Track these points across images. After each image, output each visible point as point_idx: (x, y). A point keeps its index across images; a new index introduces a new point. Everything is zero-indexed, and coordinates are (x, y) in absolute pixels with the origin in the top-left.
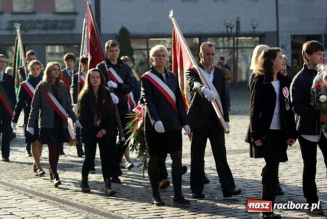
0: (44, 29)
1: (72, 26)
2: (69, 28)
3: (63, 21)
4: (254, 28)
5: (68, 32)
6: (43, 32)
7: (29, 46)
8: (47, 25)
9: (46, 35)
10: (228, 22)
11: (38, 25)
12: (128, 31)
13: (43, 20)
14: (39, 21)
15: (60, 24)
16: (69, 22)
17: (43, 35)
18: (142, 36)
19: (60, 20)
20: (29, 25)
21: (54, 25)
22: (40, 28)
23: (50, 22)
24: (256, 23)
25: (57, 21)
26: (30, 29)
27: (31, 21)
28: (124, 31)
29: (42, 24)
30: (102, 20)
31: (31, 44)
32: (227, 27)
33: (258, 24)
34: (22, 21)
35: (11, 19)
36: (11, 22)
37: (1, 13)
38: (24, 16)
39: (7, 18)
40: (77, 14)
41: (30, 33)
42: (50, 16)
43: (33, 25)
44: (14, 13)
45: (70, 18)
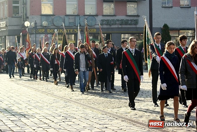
0: (121, 25)
1: (136, 23)
2: (134, 24)
3: (131, 20)
5: (134, 26)
6: (120, 26)
7: (112, 34)
8: (122, 22)
9: (122, 28)
11: (117, 23)
12: (168, 26)
13: (120, 19)
14: (118, 20)
15: (129, 22)
16: (134, 21)
17: (120, 28)
18: (176, 29)
19: (129, 20)
20: (112, 23)
21: (126, 22)
22: (118, 24)
23: (124, 21)
25: (128, 20)
26: (113, 24)
27: (113, 20)
28: (166, 26)
29: (119, 22)
30: (153, 20)
34: (108, 20)
35: (102, 19)
36: (102, 21)
37: (97, 15)
38: (109, 17)
39: (100, 18)
40: (139, 16)
41: (112, 27)
42: (124, 18)
43: (114, 22)
44: (103, 16)
45: (135, 18)
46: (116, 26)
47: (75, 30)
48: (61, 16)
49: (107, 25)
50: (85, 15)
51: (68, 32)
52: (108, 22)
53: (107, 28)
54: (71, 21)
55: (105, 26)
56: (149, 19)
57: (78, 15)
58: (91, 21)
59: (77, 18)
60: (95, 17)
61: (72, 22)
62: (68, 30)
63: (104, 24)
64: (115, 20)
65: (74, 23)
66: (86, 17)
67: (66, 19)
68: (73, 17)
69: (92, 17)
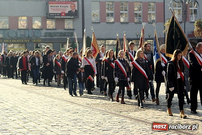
0: (60, 36)
1: (72, 35)
3: (68, 33)
4: (149, 36)
5: (70, 37)
6: (59, 37)
8: (61, 34)
9: (61, 39)
10: (138, 34)
11: (57, 35)
13: (59, 32)
14: (58, 33)
15: (67, 34)
16: (71, 33)
21: (64, 34)
22: (58, 36)
24: (150, 34)
25: (66, 33)
26: (54, 36)
31: (54, 42)
32: (137, 36)
33: (151, 35)
34: (50, 33)
35: (46, 32)
36: (46, 33)
37: (42, 29)
38: (51, 30)
39: (44, 31)
40: (74, 30)
41: (54, 38)
42: (63, 31)
43: (55, 34)
44: (47, 29)
45: (71, 31)
46: (57, 37)
47: (25, 40)
48: (15, 30)
49: (49, 36)
50: (33, 29)
51: (20, 42)
52: (50, 35)
53: (50, 39)
54: (22, 33)
55: (48, 37)
56: (82, 32)
57: (27, 29)
58: (37, 34)
59: (27, 31)
60: (40, 30)
61: (23, 35)
62: (20, 40)
63: (47, 36)
64: (56, 32)
65: (24, 35)
66: (34, 30)
67: (19, 32)
68: (24, 31)
69: (38, 30)
